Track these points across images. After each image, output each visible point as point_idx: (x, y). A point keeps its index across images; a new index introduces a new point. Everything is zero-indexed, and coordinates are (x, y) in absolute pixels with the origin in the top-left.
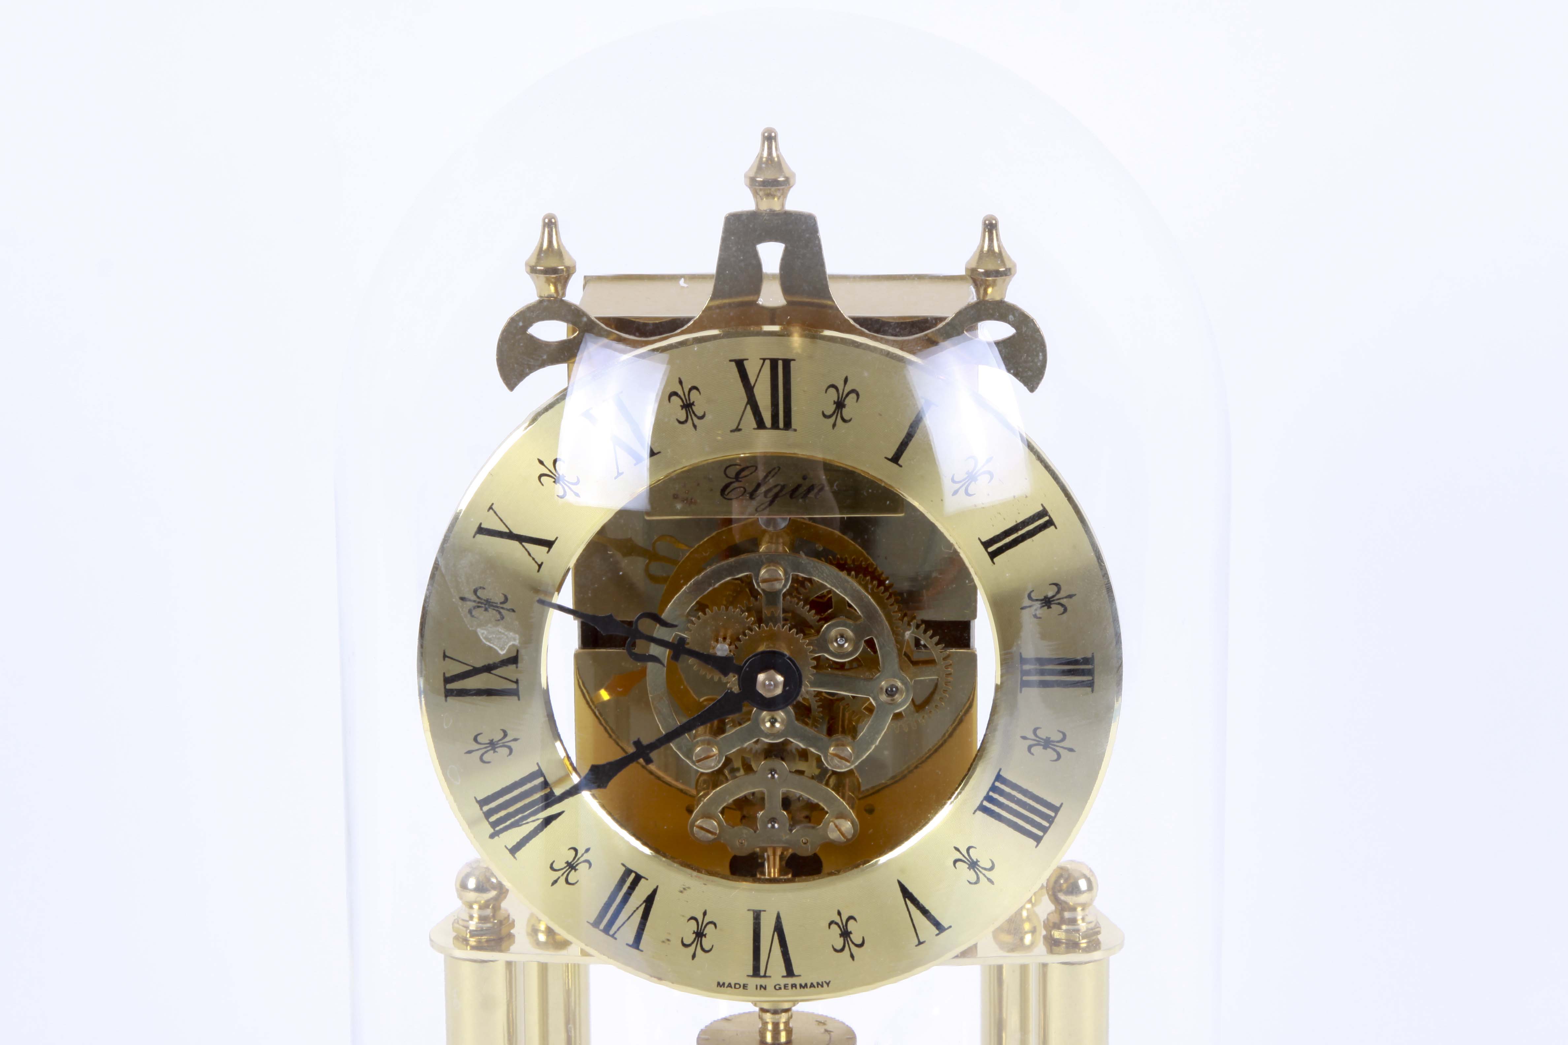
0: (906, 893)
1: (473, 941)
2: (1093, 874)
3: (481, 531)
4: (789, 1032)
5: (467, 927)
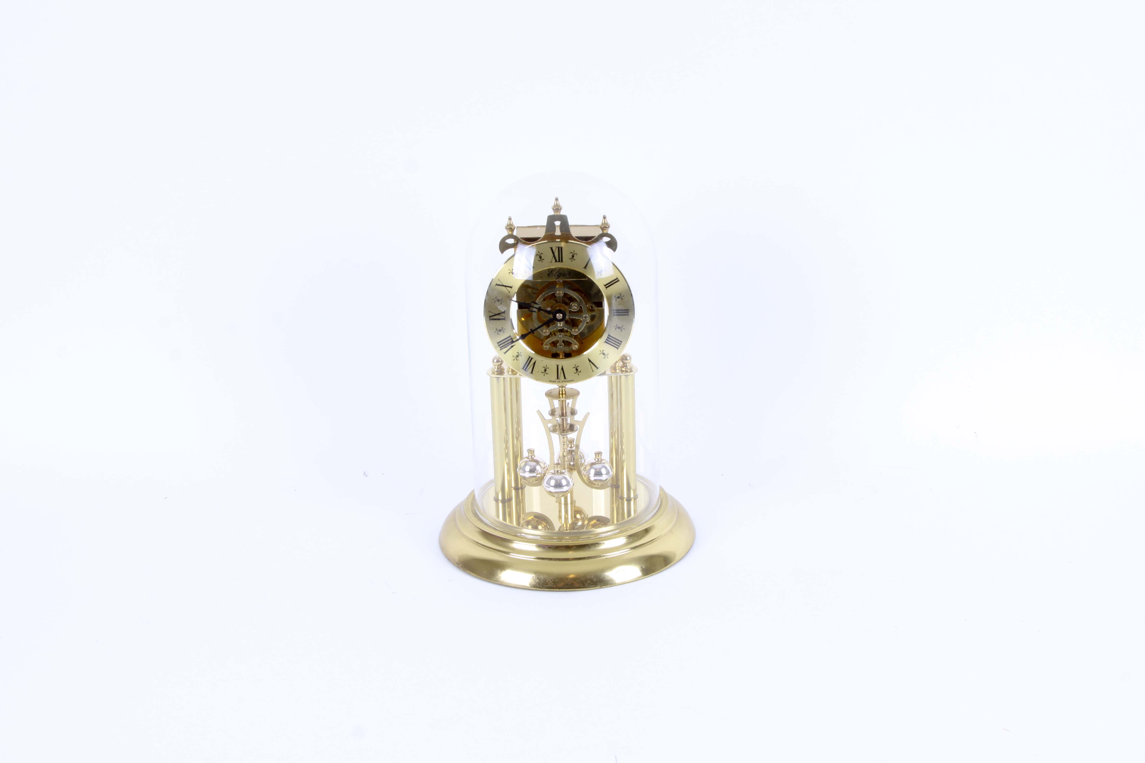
0: (590, 361)
1: (496, 373)
2: (631, 356)
3: (497, 285)
4: (565, 392)
5: (494, 370)
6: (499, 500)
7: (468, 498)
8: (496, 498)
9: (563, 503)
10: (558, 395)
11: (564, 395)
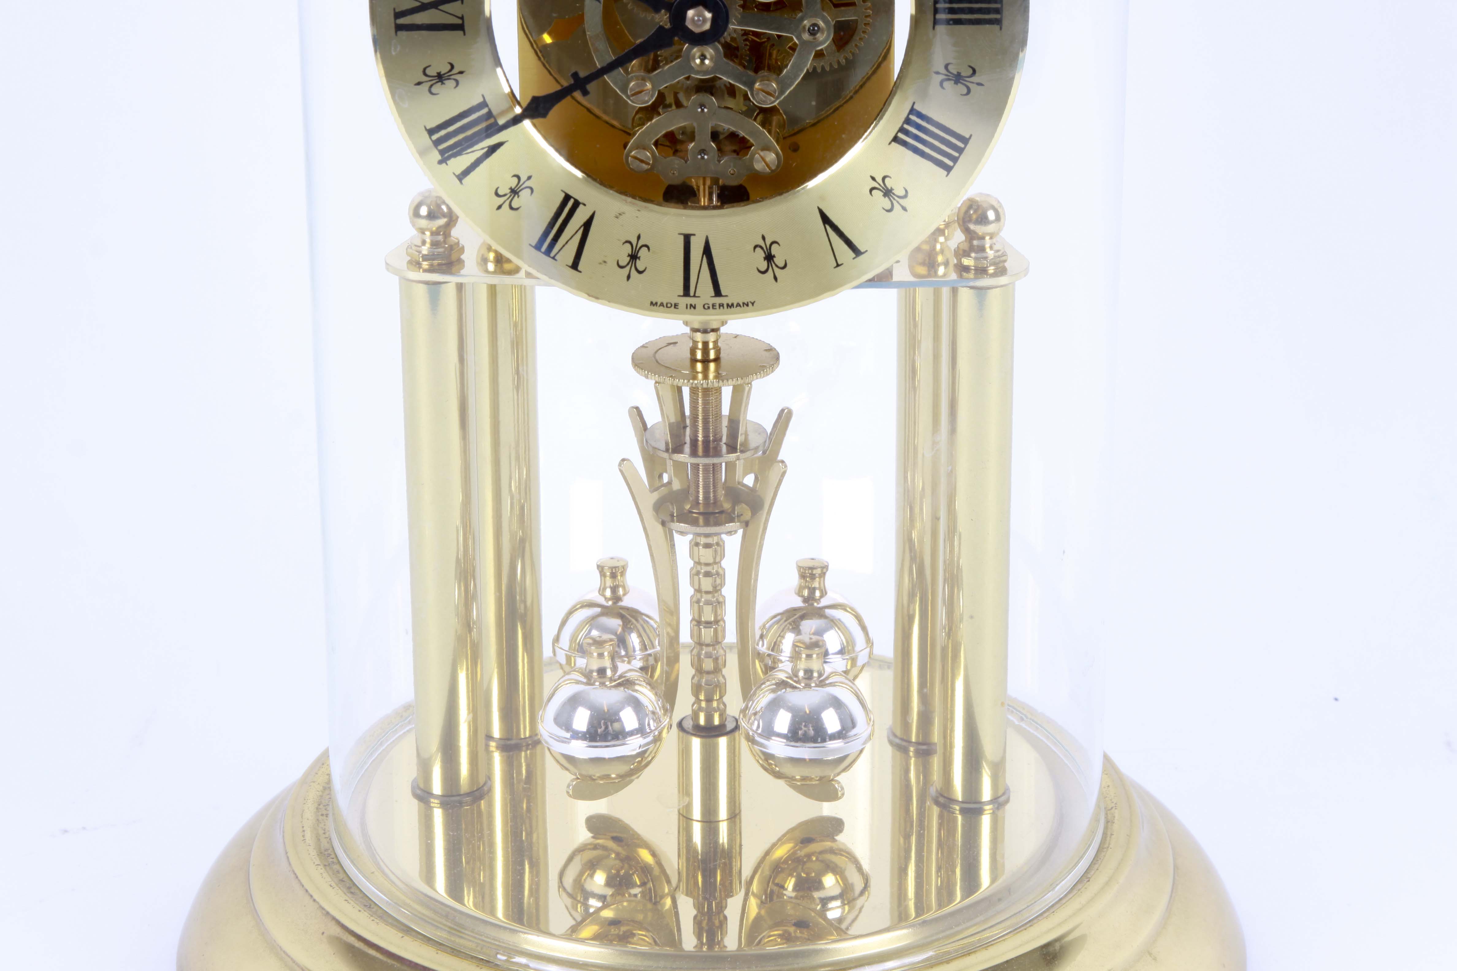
0: (826, 220)
1: (425, 265)
2: (1001, 206)
4: (717, 349)
5: (420, 252)
6: (430, 794)
7: (306, 780)
8: (422, 786)
9: (699, 819)
10: (688, 363)
11: (712, 366)
